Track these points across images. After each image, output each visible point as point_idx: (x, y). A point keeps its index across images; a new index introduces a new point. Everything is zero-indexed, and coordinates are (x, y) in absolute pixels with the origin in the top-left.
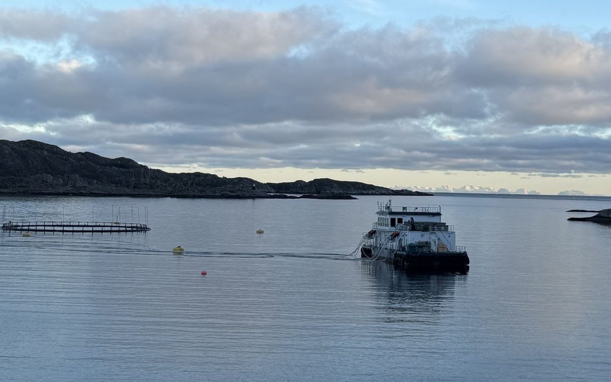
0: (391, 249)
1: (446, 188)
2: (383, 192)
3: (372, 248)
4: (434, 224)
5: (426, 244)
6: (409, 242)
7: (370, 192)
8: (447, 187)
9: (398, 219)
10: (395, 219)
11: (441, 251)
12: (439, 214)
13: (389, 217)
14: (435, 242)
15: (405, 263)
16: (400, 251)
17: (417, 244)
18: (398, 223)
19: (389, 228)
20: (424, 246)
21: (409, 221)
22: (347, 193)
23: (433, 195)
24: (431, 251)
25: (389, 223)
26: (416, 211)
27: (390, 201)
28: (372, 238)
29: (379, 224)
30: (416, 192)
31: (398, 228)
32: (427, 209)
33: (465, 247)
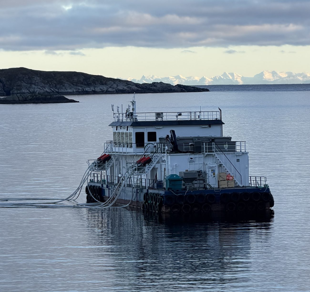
0: (137, 187)
1: (231, 78)
2: (120, 88)
3: (105, 186)
4: (212, 140)
5: (199, 175)
6: (169, 173)
7: (98, 89)
8: (232, 75)
9: (149, 133)
10: (143, 134)
11: (224, 185)
12: (218, 123)
13: (132, 131)
14: (213, 171)
15: (163, 209)
16: (153, 188)
17: (183, 175)
18: (149, 140)
19: (132, 150)
20: (195, 179)
21: (168, 136)
22: (58, 93)
23: (207, 90)
24: (208, 187)
25: (134, 141)
26: (180, 118)
27: (133, 103)
28: (104, 169)
29: (115, 143)
30: (179, 86)
31: (150, 150)
32: (198, 114)
33: (265, 178)
